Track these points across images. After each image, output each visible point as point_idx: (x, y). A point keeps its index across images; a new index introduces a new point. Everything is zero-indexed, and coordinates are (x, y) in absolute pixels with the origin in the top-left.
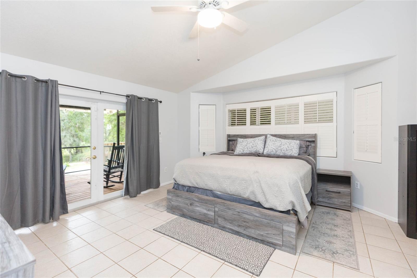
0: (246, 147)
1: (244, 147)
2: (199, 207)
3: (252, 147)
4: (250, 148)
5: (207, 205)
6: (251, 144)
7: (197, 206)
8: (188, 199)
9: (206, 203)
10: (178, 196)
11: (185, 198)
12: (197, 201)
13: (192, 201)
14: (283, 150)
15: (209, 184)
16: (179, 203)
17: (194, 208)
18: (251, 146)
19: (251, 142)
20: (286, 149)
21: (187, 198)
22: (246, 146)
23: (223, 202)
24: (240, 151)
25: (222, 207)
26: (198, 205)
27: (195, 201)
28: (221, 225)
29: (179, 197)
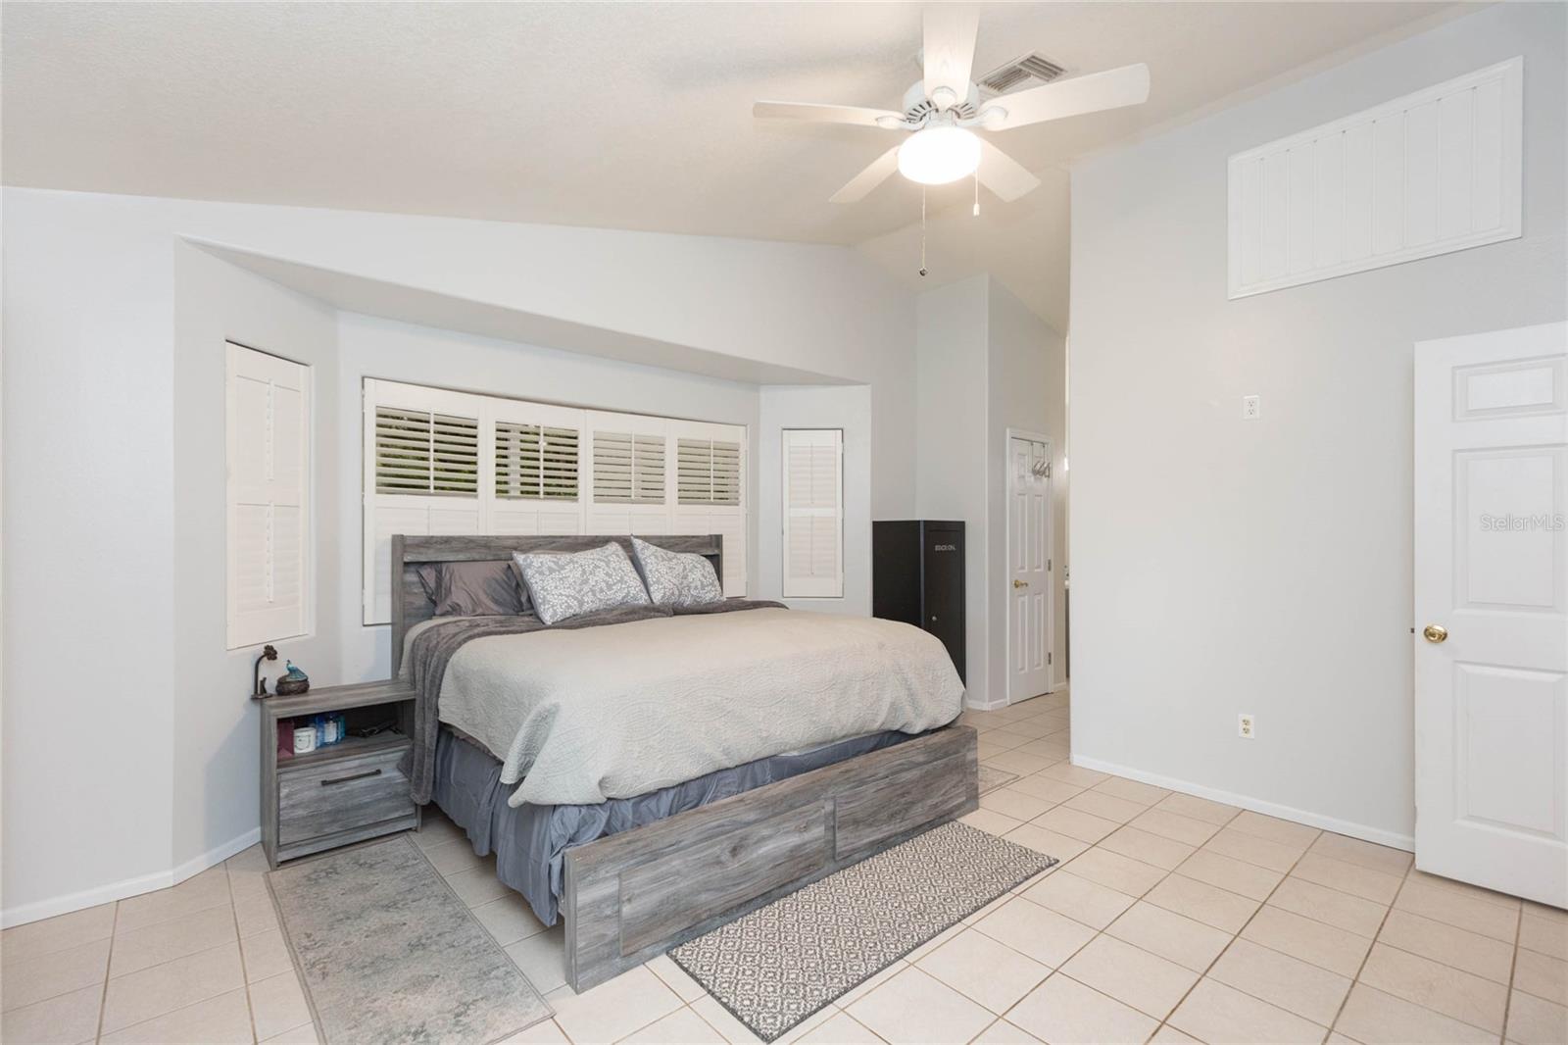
0: (586, 588)
1: (578, 588)
2: (770, 837)
3: (609, 587)
4: (602, 591)
5: (798, 810)
6: (601, 575)
7: (764, 839)
8: (718, 835)
9: (792, 807)
10: (655, 856)
11: (701, 841)
12: (755, 822)
13: (737, 832)
14: (693, 585)
15: (778, 733)
16: (672, 883)
17: (751, 857)
18: (604, 581)
19: (596, 567)
20: (702, 583)
21: (705, 835)
22: (586, 582)
23: (843, 769)
24: (569, 607)
25: (841, 789)
26: (765, 832)
27: (748, 824)
28: (845, 851)
29: (663, 855)
